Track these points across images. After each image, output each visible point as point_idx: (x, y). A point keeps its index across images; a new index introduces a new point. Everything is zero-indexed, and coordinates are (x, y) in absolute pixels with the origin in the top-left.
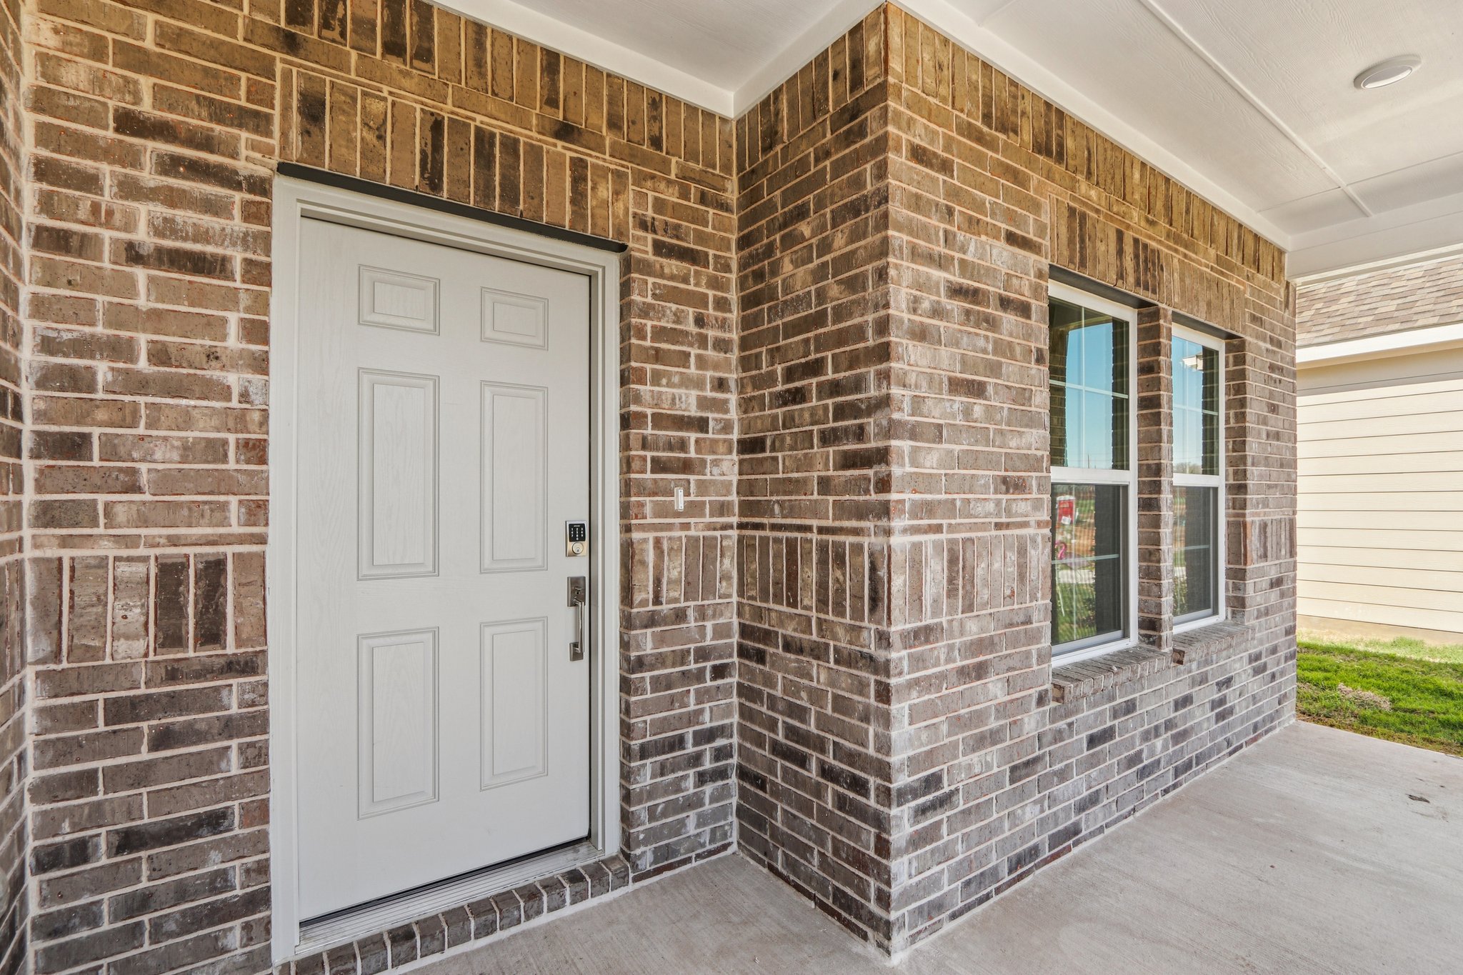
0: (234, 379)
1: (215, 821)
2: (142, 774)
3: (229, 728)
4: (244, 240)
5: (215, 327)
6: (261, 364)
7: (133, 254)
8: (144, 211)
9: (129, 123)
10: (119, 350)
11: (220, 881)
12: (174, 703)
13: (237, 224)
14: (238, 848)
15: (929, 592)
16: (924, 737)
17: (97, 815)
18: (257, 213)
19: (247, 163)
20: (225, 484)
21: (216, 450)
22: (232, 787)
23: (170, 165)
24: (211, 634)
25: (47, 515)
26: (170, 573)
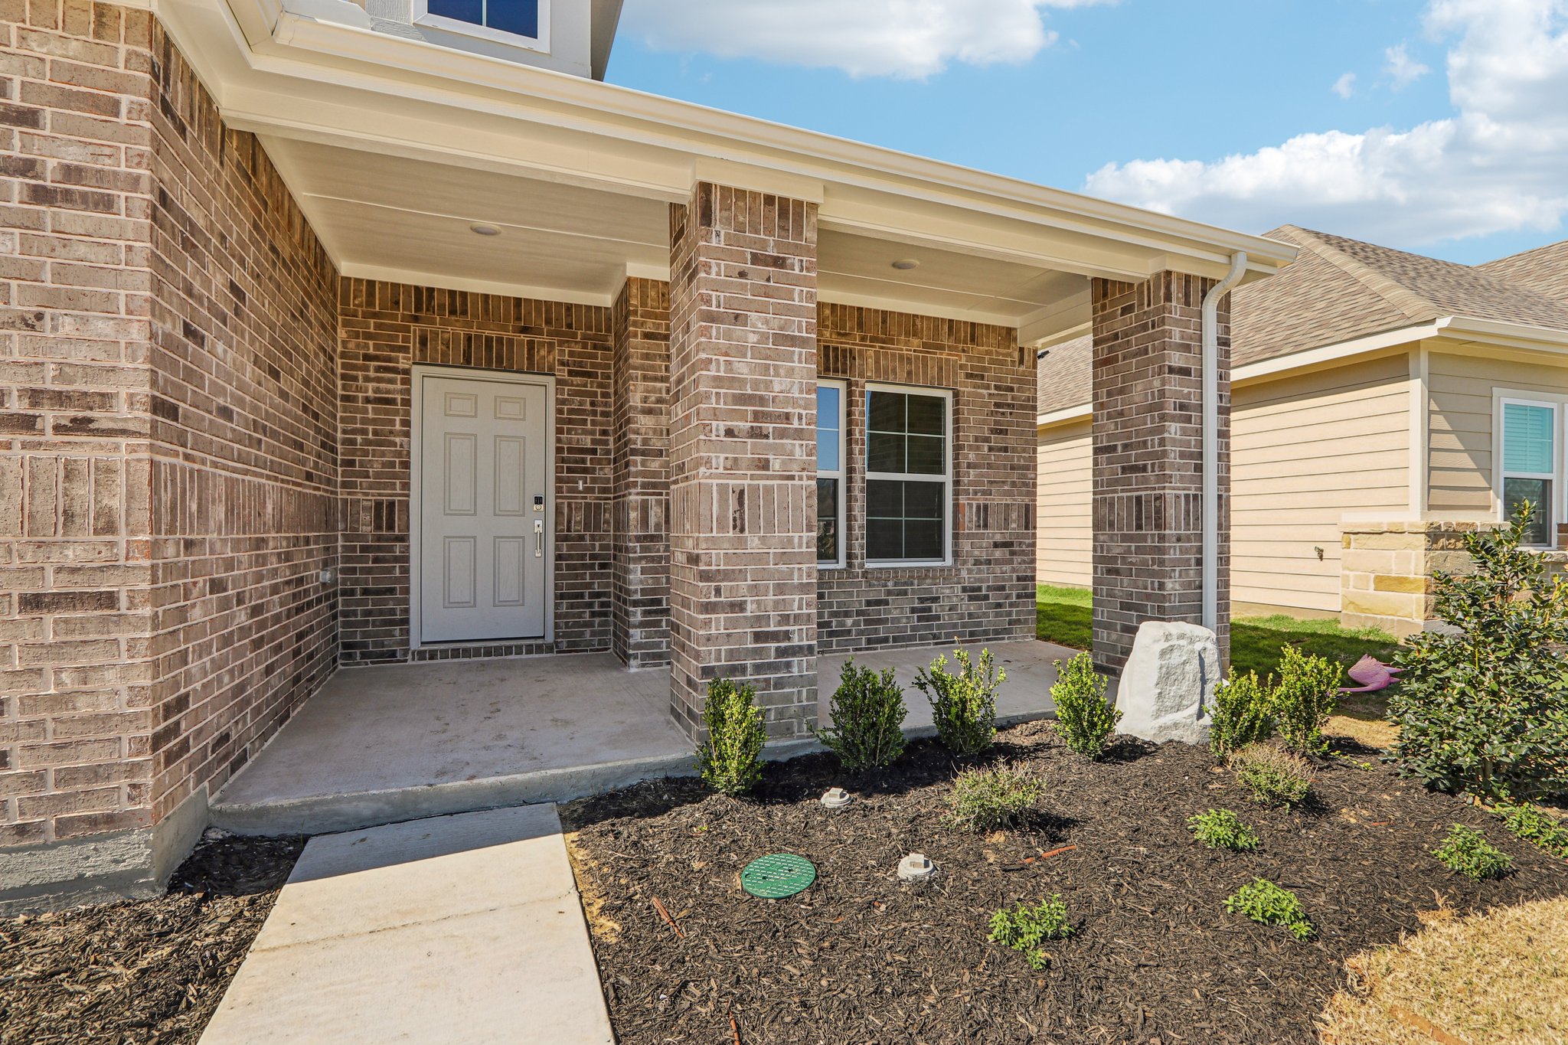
0: (398, 440)
1: (392, 591)
2: (369, 571)
3: (396, 559)
4: (401, 392)
5: (392, 422)
6: (407, 434)
7: (367, 400)
8: (371, 385)
9: (367, 357)
10: (364, 432)
11: (392, 612)
12: (379, 549)
13: (399, 386)
14: (399, 602)
15: (652, 521)
16: (650, 581)
17: (356, 582)
18: (407, 382)
19: (402, 364)
20: (395, 476)
21: (392, 464)
22: (397, 580)
23: (378, 369)
24: (391, 527)
25: (344, 485)
26: (379, 505)
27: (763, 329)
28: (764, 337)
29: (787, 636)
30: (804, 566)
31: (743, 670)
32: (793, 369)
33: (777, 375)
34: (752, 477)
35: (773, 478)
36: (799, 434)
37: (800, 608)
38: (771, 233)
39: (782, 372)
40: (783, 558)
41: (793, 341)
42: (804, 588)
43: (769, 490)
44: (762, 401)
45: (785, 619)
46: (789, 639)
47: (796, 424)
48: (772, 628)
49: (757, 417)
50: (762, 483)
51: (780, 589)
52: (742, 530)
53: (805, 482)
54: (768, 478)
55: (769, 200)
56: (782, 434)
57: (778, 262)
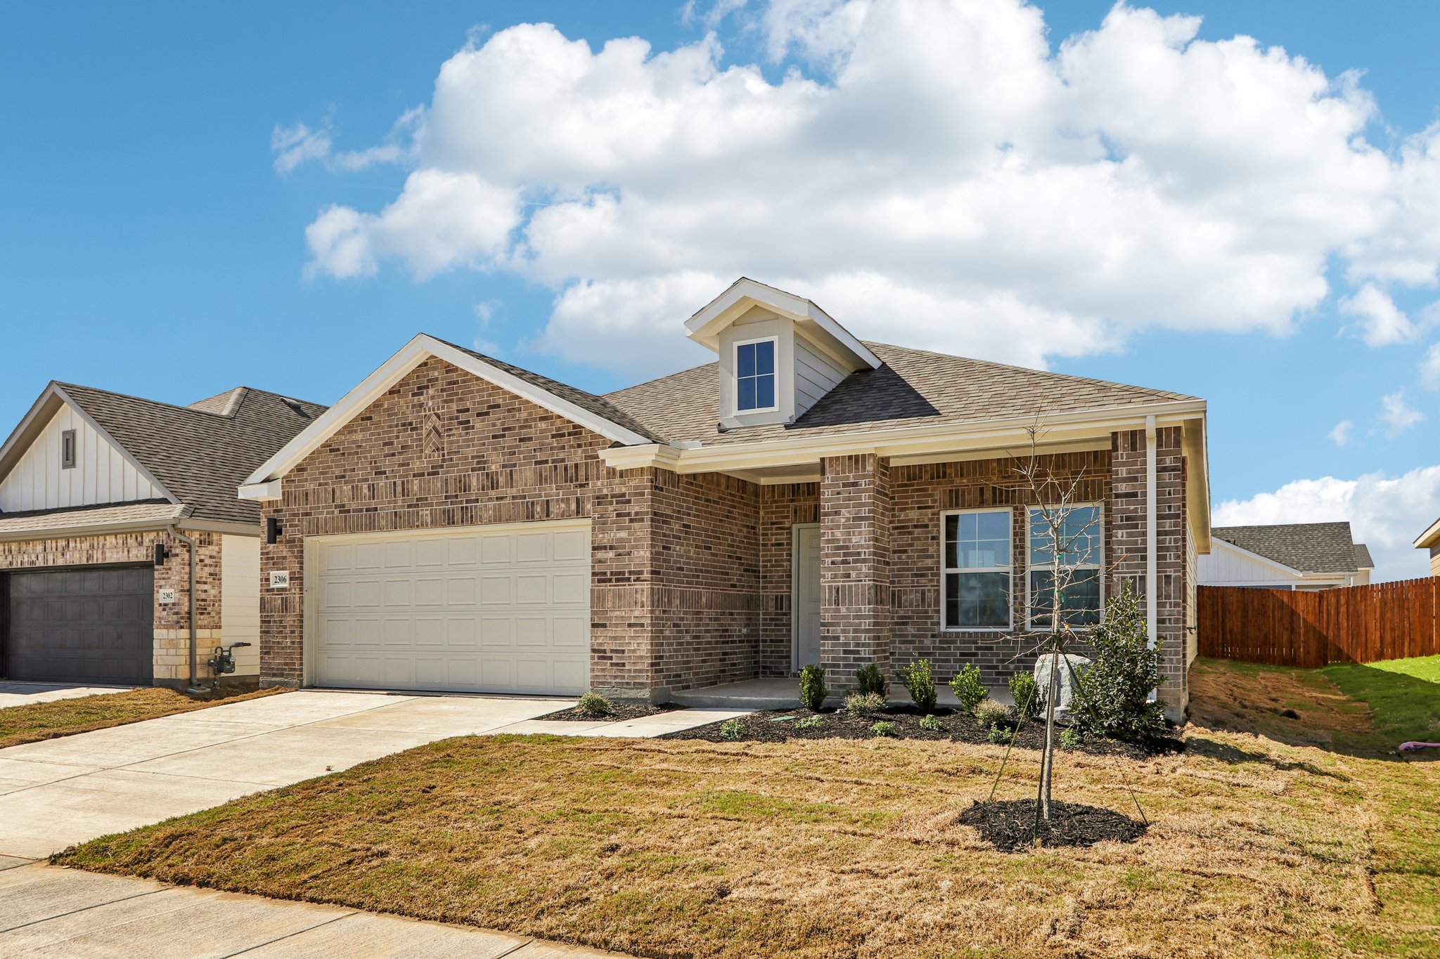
0: (785, 564)
1: (782, 641)
2: (772, 630)
3: (784, 625)
4: (787, 539)
5: (782, 555)
6: (790, 561)
7: (772, 545)
8: (774, 537)
9: (773, 523)
10: (771, 561)
11: (782, 652)
12: (777, 619)
13: (785, 536)
14: (785, 647)
17: (768, 636)
18: (790, 533)
19: (787, 525)
20: (783, 582)
21: (782, 576)
22: (784, 635)
23: (777, 529)
24: (782, 609)
25: (763, 588)
26: (777, 597)
27: (847, 515)
28: (848, 519)
29: (858, 652)
30: (867, 621)
31: (838, 666)
32: (861, 532)
33: (854, 535)
34: (843, 582)
35: (852, 581)
36: (864, 561)
37: (865, 640)
38: (850, 472)
39: (856, 533)
40: (856, 617)
41: (862, 519)
42: (866, 631)
43: (850, 587)
44: (847, 547)
45: (857, 645)
46: (860, 654)
47: (863, 557)
48: (852, 648)
49: (845, 555)
50: (847, 584)
51: (855, 631)
52: (838, 605)
53: (867, 583)
54: (850, 581)
55: (850, 457)
56: (856, 561)
57: (854, 484)
